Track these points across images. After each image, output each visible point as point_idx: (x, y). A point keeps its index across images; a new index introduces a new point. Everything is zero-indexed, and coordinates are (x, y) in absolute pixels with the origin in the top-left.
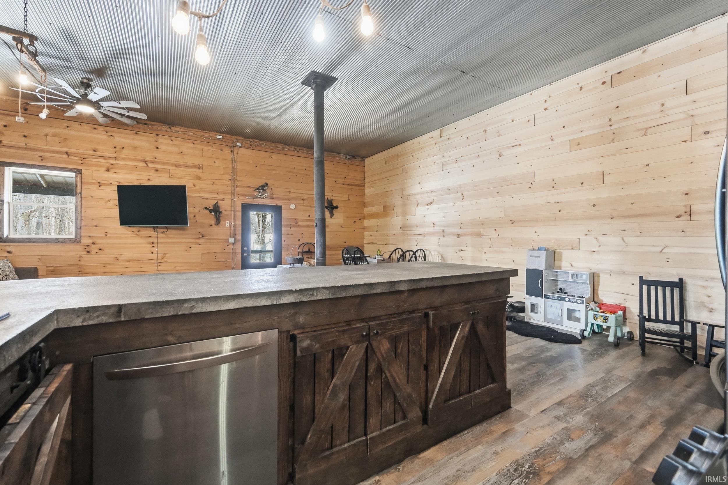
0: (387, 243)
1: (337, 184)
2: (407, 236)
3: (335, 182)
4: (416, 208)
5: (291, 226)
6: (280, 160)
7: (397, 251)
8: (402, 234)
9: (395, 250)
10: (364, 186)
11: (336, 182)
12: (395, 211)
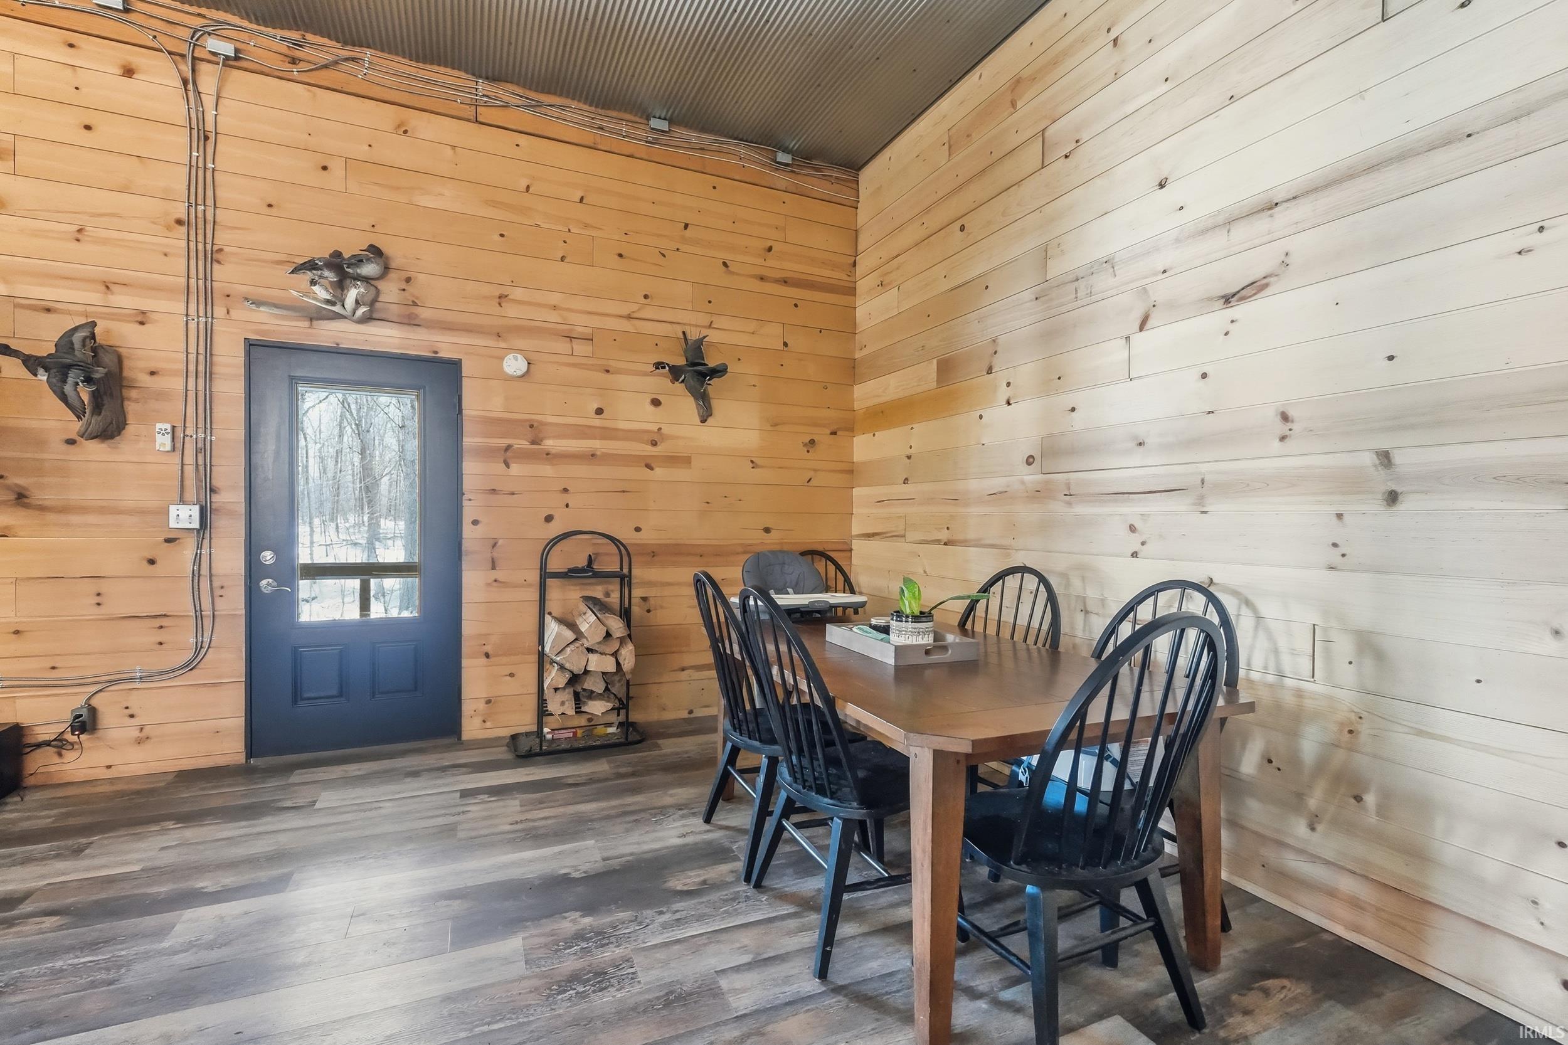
0: (955, 537)
1: (732, 273)
2: (1069, 504)
3: (724, 268)
4: (1138, 339)
5: (508, 454)
6: (453, 147)
7: (1012, 582)
8: (1039, 494)
9: (1000, 577)
10: (852, 291)
11: (725, 264)
12: (1000, 377)
